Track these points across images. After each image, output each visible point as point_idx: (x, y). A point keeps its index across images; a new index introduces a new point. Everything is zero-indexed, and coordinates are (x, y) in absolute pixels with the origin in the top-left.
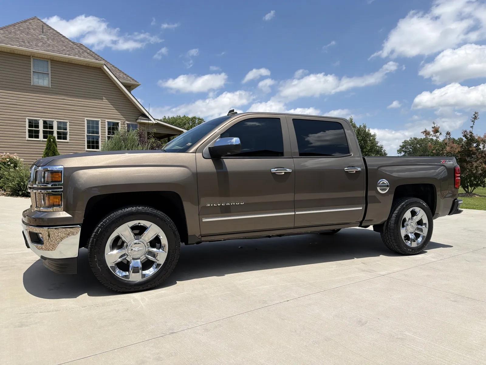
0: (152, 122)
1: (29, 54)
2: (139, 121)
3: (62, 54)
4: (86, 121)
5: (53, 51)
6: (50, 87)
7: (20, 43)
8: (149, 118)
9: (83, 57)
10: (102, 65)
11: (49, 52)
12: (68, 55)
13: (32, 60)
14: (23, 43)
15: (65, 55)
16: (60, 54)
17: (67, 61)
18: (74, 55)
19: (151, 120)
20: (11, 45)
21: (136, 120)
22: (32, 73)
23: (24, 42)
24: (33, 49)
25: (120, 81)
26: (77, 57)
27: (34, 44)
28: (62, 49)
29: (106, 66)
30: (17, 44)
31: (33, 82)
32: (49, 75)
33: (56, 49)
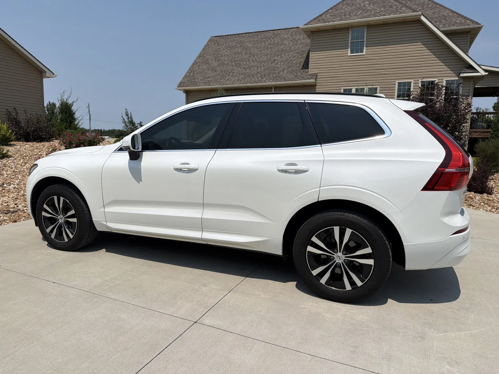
0: (480, 74)
1: (348, 26)
2: (461, 75)
3: (377, 16)
4: (397, 83)
5: (369, 16)
7: (342, 17)
8: (477, 70)
9: (399, 13)
10: (418, 17)
11: (364, 18)
12: (383, 16)
13: (350, 32)
14: (344, 17)
15: (380, 16)
16: (375, 17)
17: (382, 23)
18: (390, 14)
19: (478, 72)
20: (333, 22)
21: (459, 74)
22: (349, 43)
23: (345, 15)
24: (351, 20)
25: (440, 30)
26: (392, 16)
27: (354, 14)
28: (379, 11)
29: (424, 16)
30: (338, 19)
31: (350, 53)
32: (365, 42)
33: (373, 13)
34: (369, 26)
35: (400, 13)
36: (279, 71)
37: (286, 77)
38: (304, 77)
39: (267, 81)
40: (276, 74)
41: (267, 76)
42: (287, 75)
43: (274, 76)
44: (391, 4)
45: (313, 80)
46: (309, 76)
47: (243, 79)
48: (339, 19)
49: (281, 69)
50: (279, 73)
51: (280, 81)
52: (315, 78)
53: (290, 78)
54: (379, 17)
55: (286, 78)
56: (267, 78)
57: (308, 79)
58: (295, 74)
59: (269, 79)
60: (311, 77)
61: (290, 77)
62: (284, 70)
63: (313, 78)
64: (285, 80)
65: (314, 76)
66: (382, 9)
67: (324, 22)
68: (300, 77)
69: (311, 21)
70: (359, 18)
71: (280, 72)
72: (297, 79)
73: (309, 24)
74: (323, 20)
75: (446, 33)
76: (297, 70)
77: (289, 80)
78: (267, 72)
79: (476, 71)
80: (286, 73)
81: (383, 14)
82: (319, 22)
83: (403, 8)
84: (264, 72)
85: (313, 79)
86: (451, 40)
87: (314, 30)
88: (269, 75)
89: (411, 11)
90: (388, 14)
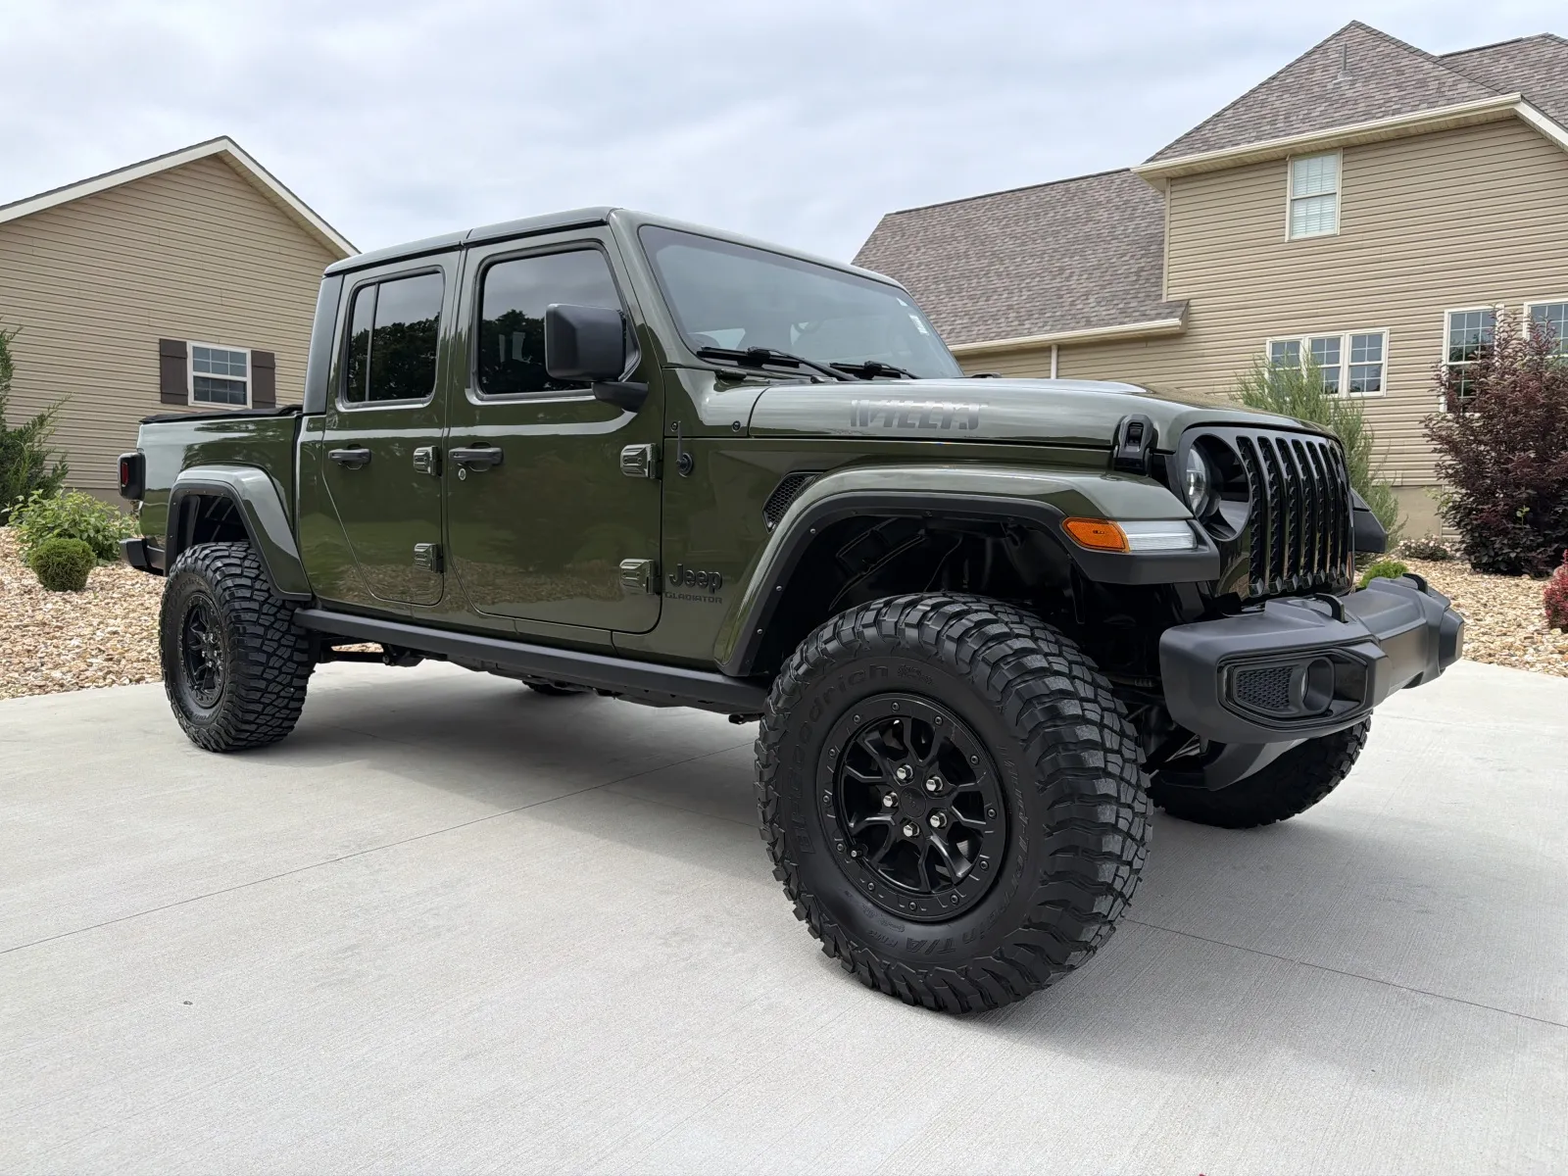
1: (1282, 155)
3: (1372, 118)
4: (1449, 316)
5: (1348, 120)
6: (1337, 232)
7: (1262, 129)
9: (1445, 102)
10: (1512, 107)
11: (1332, 126)
12: (1393, 114)
13: (1290, 170)
14: (1267, 127)
15: (1383, 117)
16: (1366, 120)
17: (1391, 135)
18: (1415, 108)
20: (1233, 145)
22: (1288, 202)
23: (1272, 123)
24: (1289, 135)
26: (1424, 113)
27: (1301, 117)
28: (1382, 101)
29: (1528, 102)
30: (1252, 135)
31: (1292, 233)
32: (1338, 197)
33: (1361, 107)
34: (1350, 148)
35: (1450, 101)
36: (1071, 299)
37: (1094, 314)
38: (1149, 313)
39: (1036, 329)
40: (1065, 309)
41: (1037, 316)
42: (1096, 309)
43: (1058, 314)
44: (1421, 76)
45: (1176, 321)
46: (1162, 308)
48: (1255, 134)
49: (1079, 294)
50: (1072, 304)
51: (1073, 329)
52: (1180, 313)
53: (1106, 318)
54: (1379, 118)
55: (1092, 319)
56: (1035, 321)
57: (1158, 316)
58: (1121, 306)
59: (1041, 325)
60: (1169, 311)
61: (1104, 313)
62: (1087, 295)
63: (1174, 314)
64: (1089, 324)
65: (1181, 306)
66: (1393, 93)
67: (1206, 148)
68: (1135, 314)
69: (1169, 147)
70: (1317, 126)
71: (1077, 303)
72: (1127, 320)
73: (1159, 157)
74: (1205, 141)
76: (1127, 292)
77: (1102, 322)
78: (1038, 304)
80: (1094, 305)
81: (1394, 107)
82: (1192, 149)
83: (1459, 86)
84: (1028, 305)
85: (1175, 317)
87: (1175, 174)
88: (1042, 312)
89: (1488, 90)
90: (1409, 109)
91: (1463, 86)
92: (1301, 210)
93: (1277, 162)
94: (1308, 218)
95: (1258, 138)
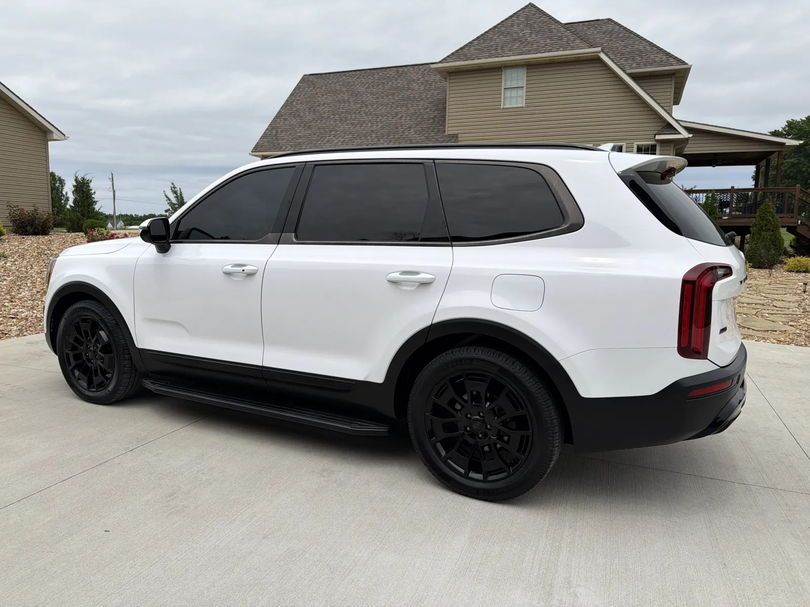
0: (683, 137)
1: (500, 66)
2: (657, 138)
3: (540, 53)
5: (529, 52)
6: (524, 105)
7: (491, 52)
9: (571, 48)
10: (598, 54)
11: (523, 55)
12: (549, 52)
13: (503, 73)
14: (494, 52)
15: (546, 52)
16: (537, 53)
17: (548, 61)
18: (558, 50)
19: (679, 133)
20: (478, 59)
21: (655, 136)
22: (503, 89)
23: (496, 49)
24: (504, 56)
25: (625, 72)
26: (560, 53)
27: (508, 48)
28: (543, 45)
29: (604, 52)
30: (486, 55)
31: (504, 105)
32: (525, 88)
33: (535, 46)
34: (530, 66)
36: (402, 130)
37: (414, 138)
38: (439, 139)
39: (386, 144)
40: (399, 134)
41: (385, 137)
42: (414, 136)
43: (396, 137)
44: (560, 35)
46: (445, 137)
47: (350, 141)
48: (488, 54)
49: (405, 127)
50: (403, 132)
52: (453, 141)
53: (419, 140)
54: (542, 53)
55: (413, 141)
56: (386, 140)
57: (444, 141)
58: (426, 135)
59: (389, 141)
60: (448, 139)
61: (418, 138)
62: (410, 128)
64: (411, 143)
65: (453, 137)
66: (548, 41)
67: (465, 59)
68: (433, 140)
69: (448, 57)
70: (516, 54)
71: (405, 132)
72: (429, 142)
73: (444, 61)
74: (465, 56)
75: (634, 77)
76: (429, 128)
78: (386, 131)
79: (677, 132)
80: (413, 133)
81: (549, 48)
82: (460, 59)
83: (576, 41)
84: (381, 131)
86: (642, 87)
87: (451, 71)
88: (388, 135)
89: (588, 45)
90: (555, 50)
91: (578, 41)
92: (508, 93)
93: (498, 69)
94: (511, 98)
95: (490, 57)
